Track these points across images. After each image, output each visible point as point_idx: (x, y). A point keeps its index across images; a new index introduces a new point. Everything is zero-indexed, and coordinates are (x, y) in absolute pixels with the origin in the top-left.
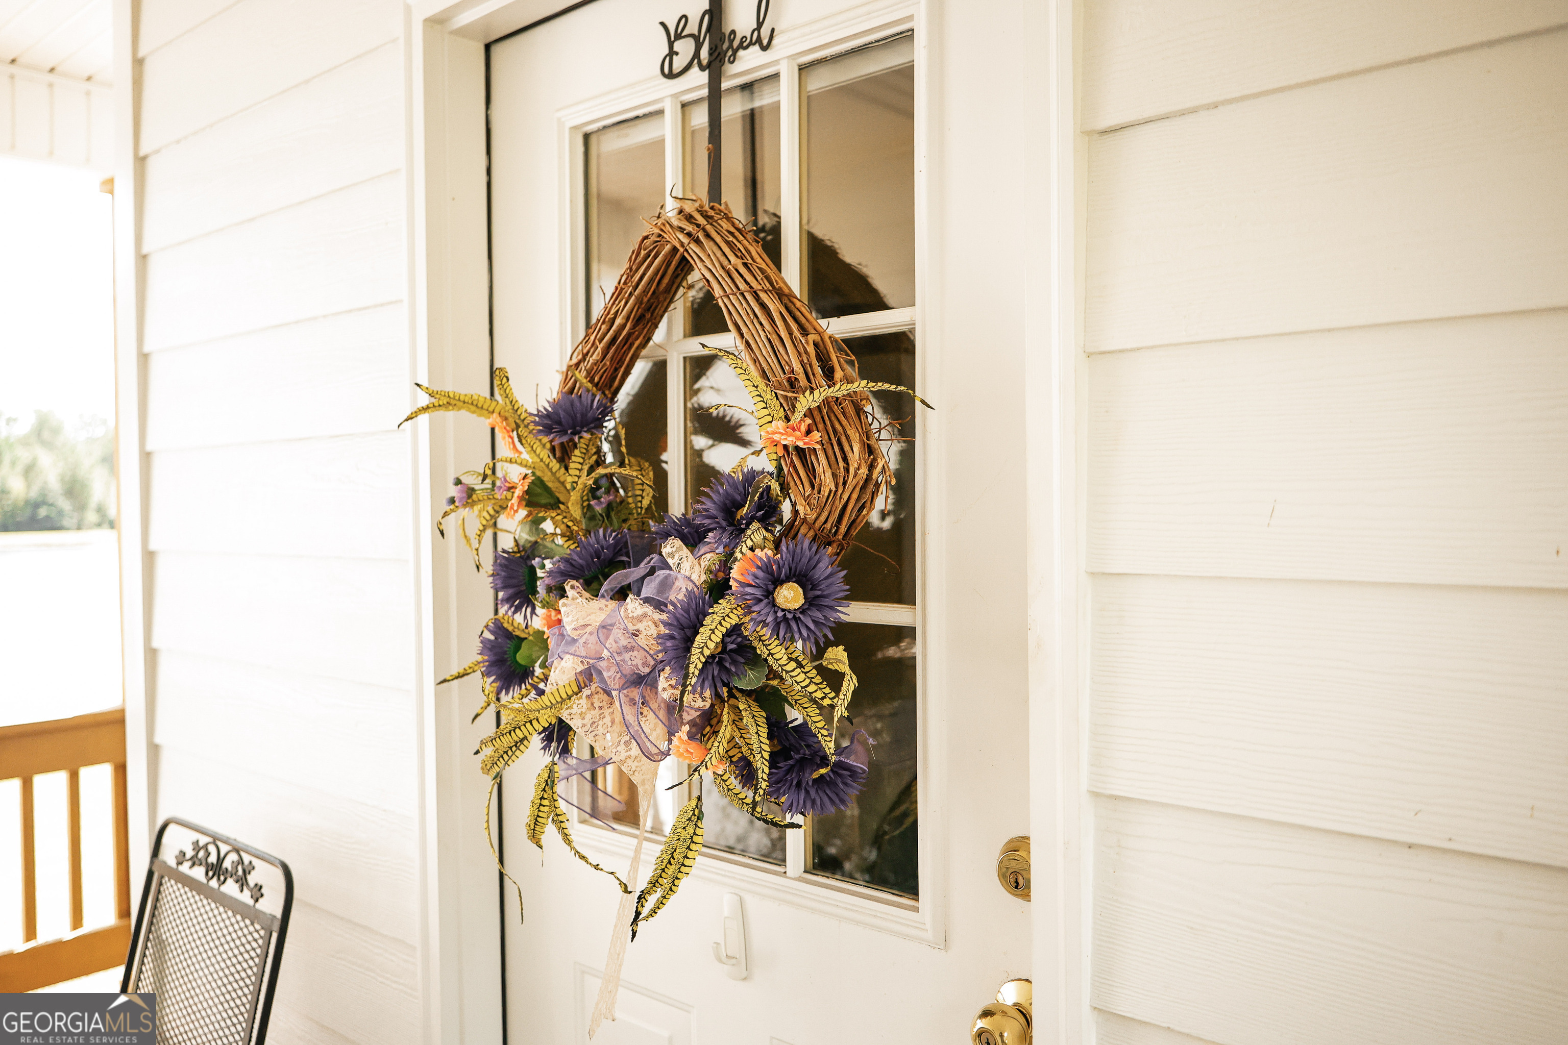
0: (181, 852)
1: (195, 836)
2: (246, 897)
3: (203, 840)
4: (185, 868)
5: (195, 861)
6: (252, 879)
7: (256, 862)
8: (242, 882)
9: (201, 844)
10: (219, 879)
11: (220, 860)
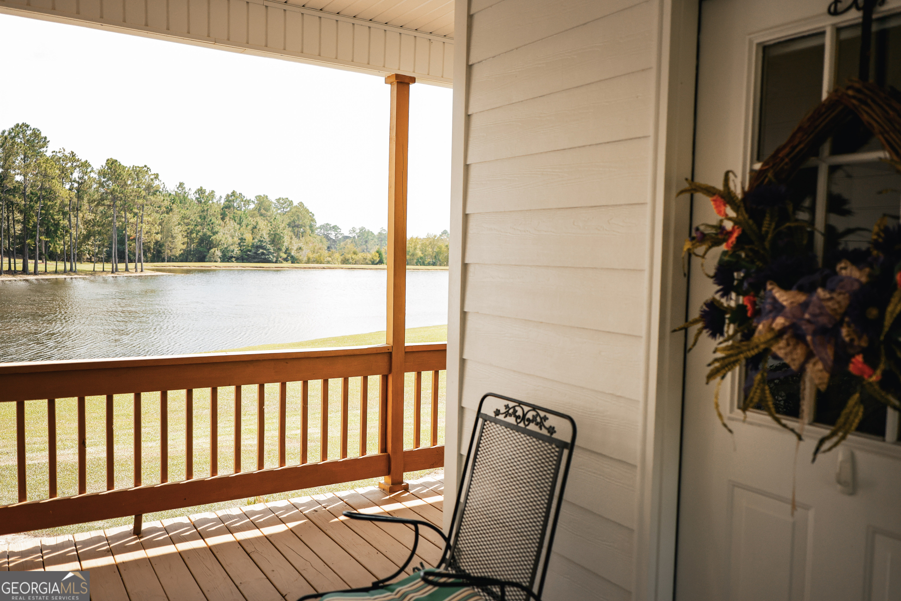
0: (497, 410)
1: (506, 402)
2: (544, 432)
3: (512, 404)
4: (501, 417)
5: (507, 414)
6: (547, 424)
7: (548, 415)
8: (541, 425)
9: (510, 406)
10: (524, 423)
11: (524, 415)
